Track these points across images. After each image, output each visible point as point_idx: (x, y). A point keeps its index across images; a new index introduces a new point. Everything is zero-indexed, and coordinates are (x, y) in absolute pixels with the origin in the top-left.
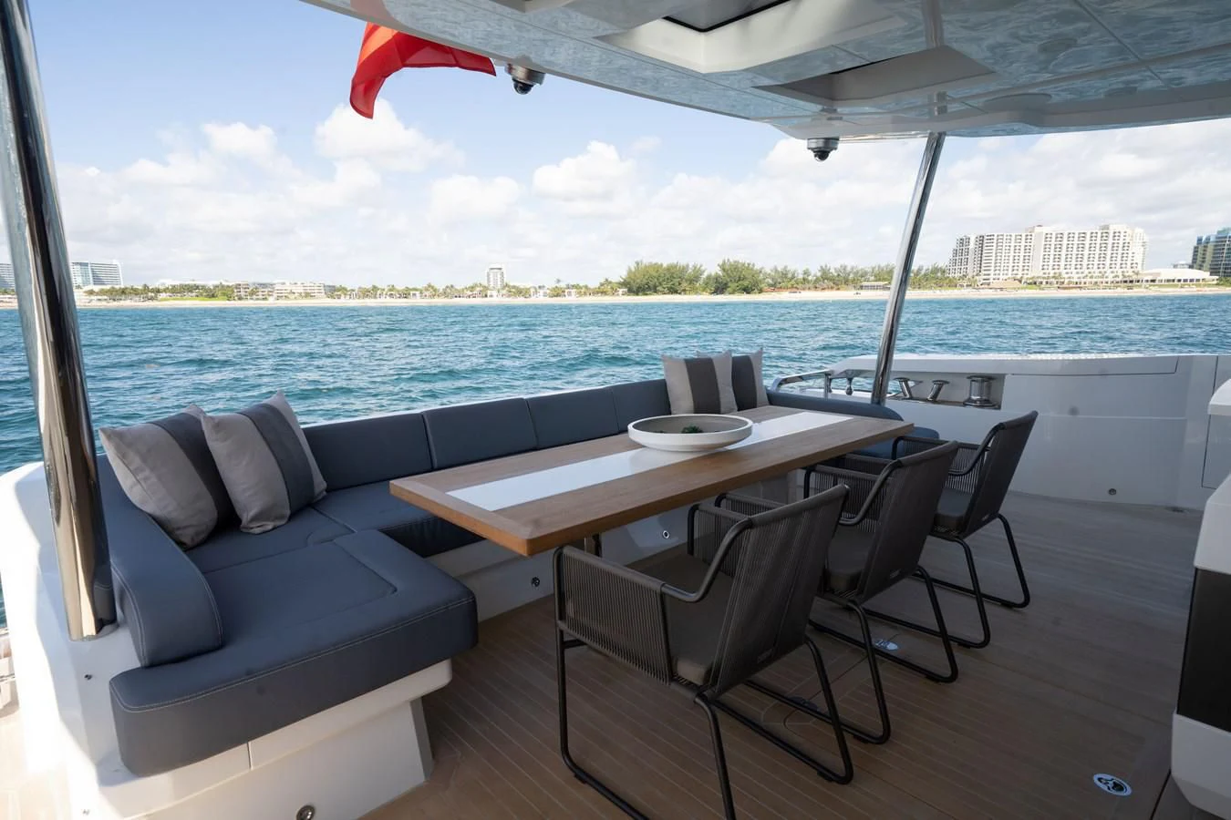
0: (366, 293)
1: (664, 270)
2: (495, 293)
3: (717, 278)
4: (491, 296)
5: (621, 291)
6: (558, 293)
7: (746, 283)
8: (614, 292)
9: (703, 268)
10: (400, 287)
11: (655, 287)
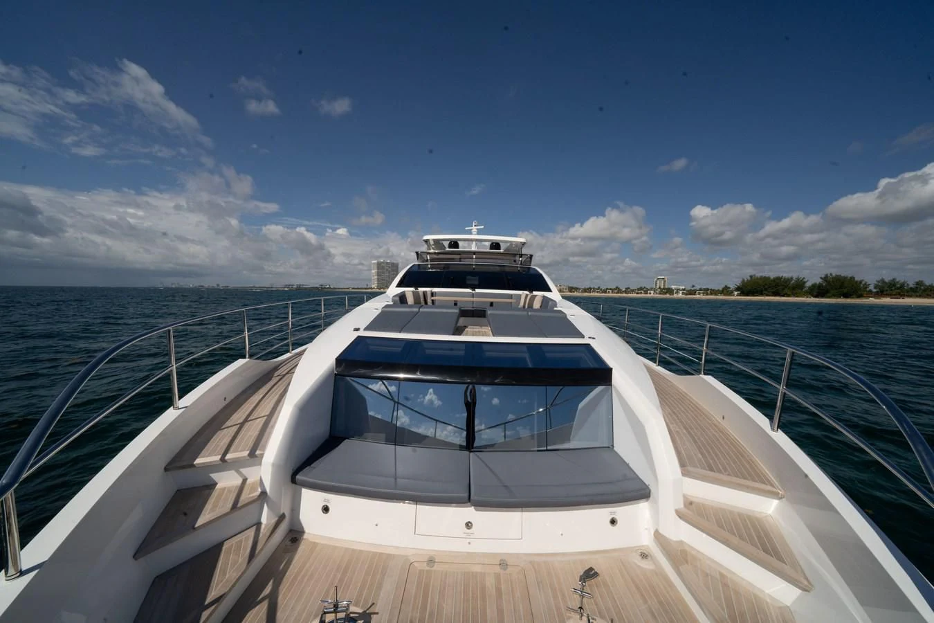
0: (585, 290)
1: (772, 281)
2: (652, 292)
3: (820, 286)
4: (650, 293)
5: (736, 293)
6: (692, 292)
7: (845, 291)
8: (731, 293)
9: (805, 280)
10: (603, 288)
11: (762, 291)
